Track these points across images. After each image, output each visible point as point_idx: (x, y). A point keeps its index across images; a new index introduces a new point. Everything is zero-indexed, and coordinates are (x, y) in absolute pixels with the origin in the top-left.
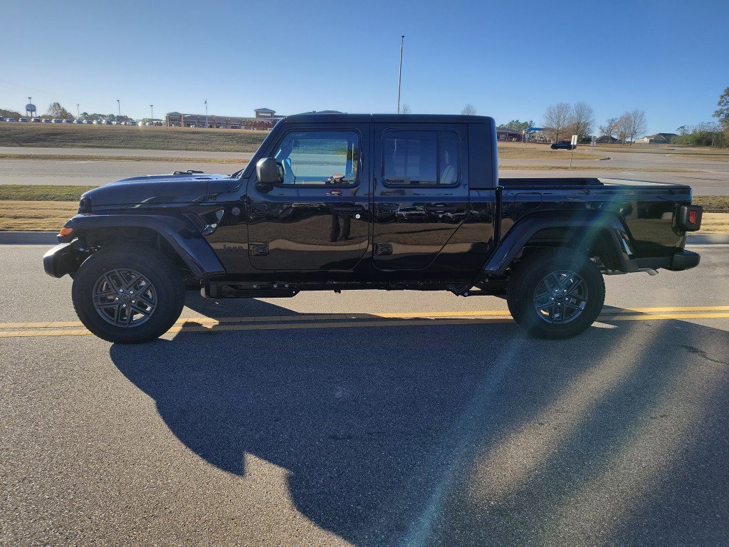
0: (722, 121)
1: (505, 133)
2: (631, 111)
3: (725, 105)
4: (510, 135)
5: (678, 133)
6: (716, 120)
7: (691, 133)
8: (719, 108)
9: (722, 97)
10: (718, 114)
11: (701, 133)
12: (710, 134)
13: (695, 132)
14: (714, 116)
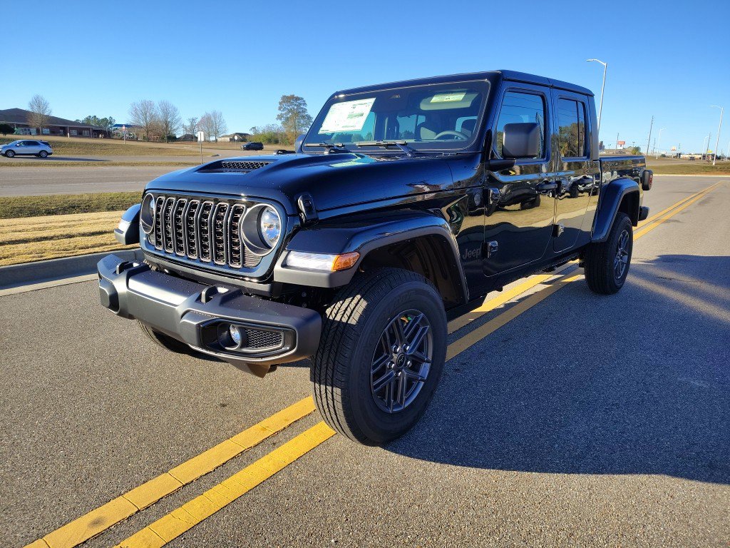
0: (283, 123)
1: (88, 129)
2: (210, 112)
3: (283, 110)
4: (94, 131)
5: (251, 133)
6: (279, 123)
7: (261, 132)
8: (280, 112)
9: (280, 103)
10: (280, 117)
11: (269, 133)
12: (276, 134)
13: (264, 131)
14: (277, 119)
